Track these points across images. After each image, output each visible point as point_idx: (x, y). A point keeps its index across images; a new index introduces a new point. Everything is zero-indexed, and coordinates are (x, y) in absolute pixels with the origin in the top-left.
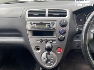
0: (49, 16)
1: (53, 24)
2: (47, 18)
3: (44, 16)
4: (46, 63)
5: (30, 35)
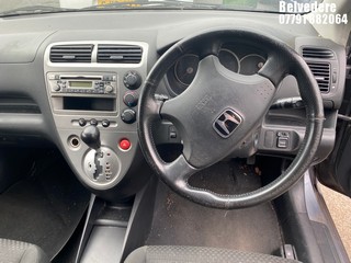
0: (100, 60)
1: (108, 80)
2: (94, 65)
4: (95, 175)
5: (56, 108)
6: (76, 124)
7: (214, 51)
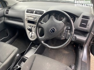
1: (36, 18)
2: (34, 14)
3: (33, 13)
4: (31, 37)
5: (26, 22)
6: (29, 26)
7: (53, 15)
